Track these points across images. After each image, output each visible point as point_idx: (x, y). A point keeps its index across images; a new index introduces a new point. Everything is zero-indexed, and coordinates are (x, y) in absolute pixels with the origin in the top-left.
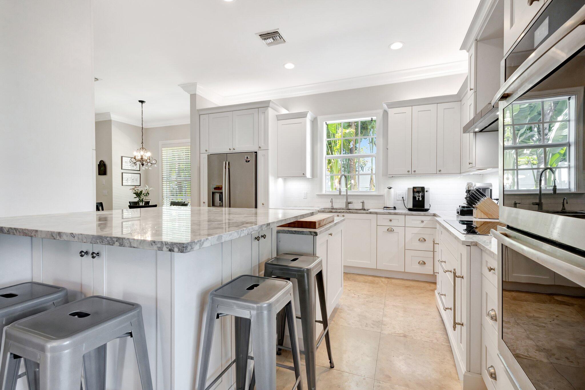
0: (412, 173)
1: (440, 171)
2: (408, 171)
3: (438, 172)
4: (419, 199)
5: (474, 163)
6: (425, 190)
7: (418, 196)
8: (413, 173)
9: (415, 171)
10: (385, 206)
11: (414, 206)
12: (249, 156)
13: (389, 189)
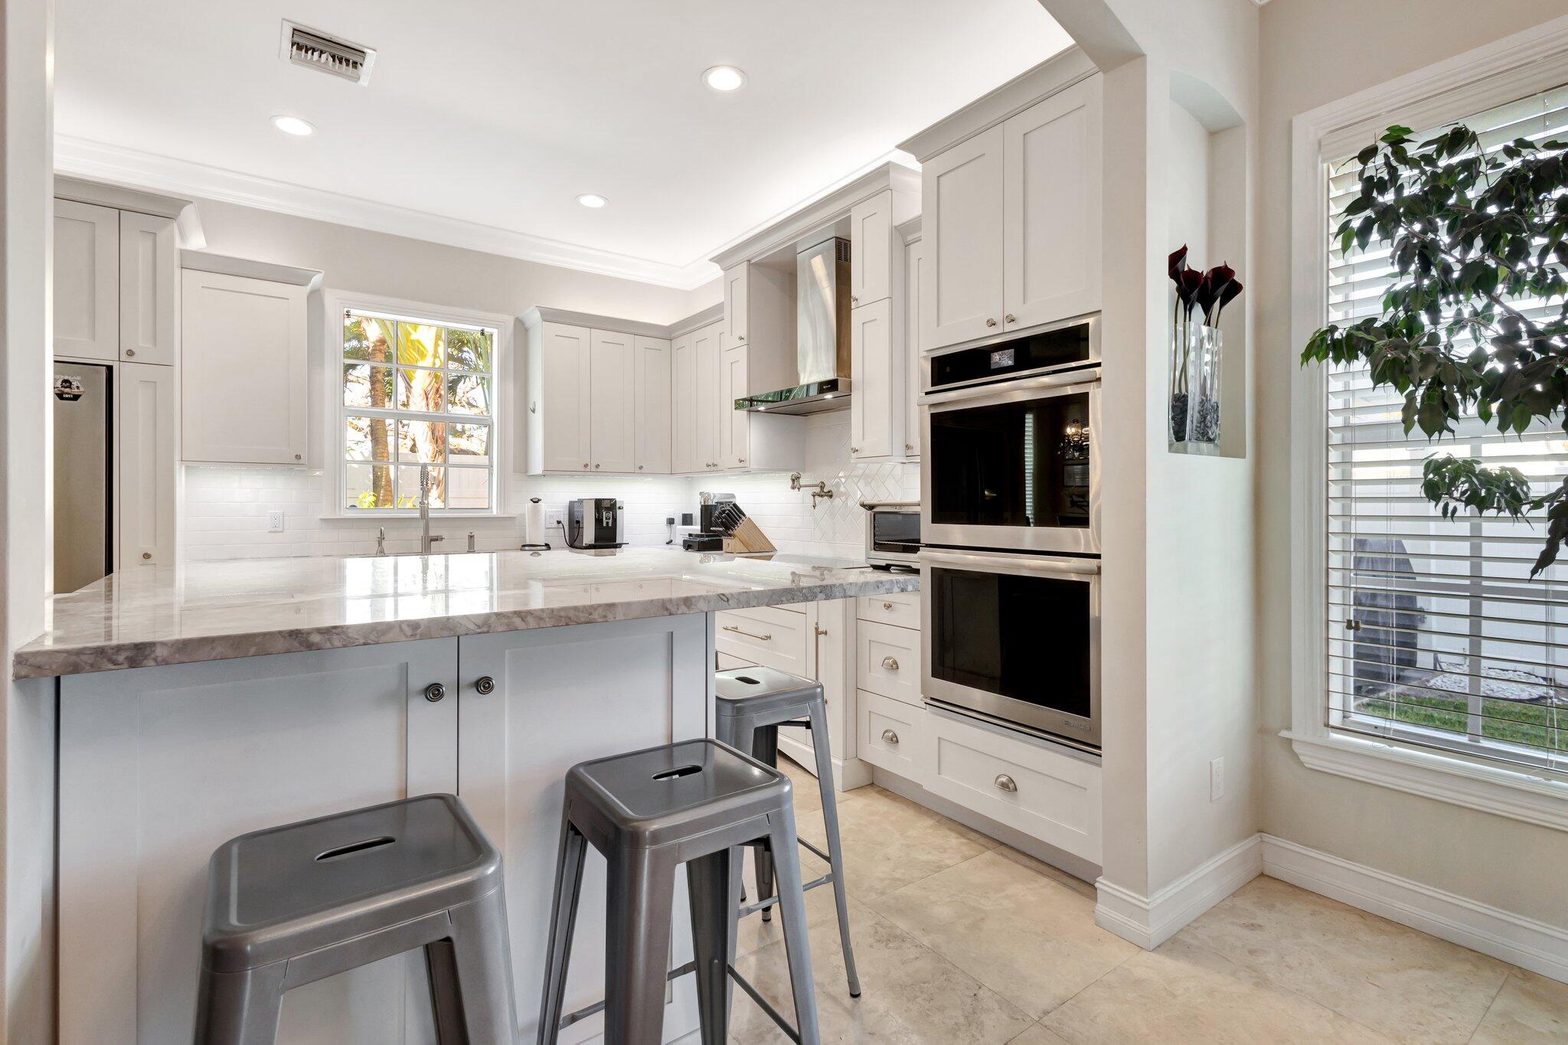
0: (591, 470)
1: (641, 468)
2: (586, 466)
3: (637, 470)
4: (607, 523)
5: (748, 460)
6: (618, 506)
7: (606, 518)
8: (593, 469)
9: (597, 466)
10: (528, 543)
11: (596, 540)
12: (79, 378)
13: (534, 502)
